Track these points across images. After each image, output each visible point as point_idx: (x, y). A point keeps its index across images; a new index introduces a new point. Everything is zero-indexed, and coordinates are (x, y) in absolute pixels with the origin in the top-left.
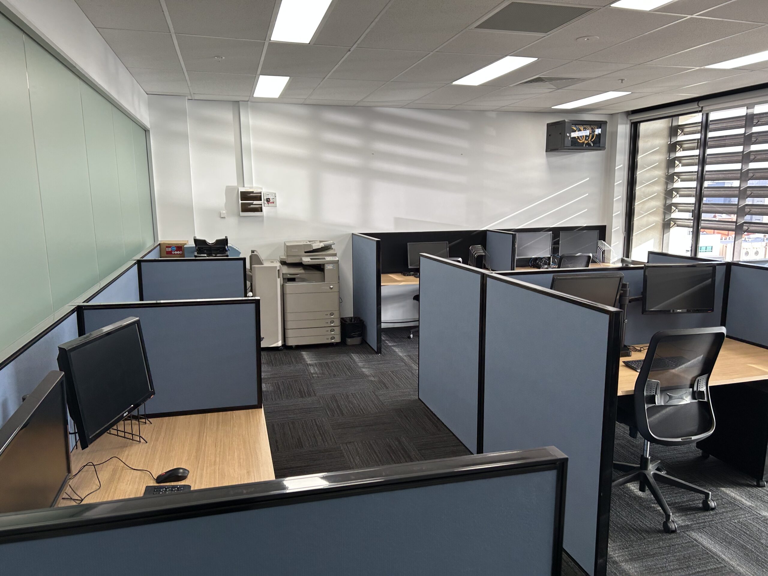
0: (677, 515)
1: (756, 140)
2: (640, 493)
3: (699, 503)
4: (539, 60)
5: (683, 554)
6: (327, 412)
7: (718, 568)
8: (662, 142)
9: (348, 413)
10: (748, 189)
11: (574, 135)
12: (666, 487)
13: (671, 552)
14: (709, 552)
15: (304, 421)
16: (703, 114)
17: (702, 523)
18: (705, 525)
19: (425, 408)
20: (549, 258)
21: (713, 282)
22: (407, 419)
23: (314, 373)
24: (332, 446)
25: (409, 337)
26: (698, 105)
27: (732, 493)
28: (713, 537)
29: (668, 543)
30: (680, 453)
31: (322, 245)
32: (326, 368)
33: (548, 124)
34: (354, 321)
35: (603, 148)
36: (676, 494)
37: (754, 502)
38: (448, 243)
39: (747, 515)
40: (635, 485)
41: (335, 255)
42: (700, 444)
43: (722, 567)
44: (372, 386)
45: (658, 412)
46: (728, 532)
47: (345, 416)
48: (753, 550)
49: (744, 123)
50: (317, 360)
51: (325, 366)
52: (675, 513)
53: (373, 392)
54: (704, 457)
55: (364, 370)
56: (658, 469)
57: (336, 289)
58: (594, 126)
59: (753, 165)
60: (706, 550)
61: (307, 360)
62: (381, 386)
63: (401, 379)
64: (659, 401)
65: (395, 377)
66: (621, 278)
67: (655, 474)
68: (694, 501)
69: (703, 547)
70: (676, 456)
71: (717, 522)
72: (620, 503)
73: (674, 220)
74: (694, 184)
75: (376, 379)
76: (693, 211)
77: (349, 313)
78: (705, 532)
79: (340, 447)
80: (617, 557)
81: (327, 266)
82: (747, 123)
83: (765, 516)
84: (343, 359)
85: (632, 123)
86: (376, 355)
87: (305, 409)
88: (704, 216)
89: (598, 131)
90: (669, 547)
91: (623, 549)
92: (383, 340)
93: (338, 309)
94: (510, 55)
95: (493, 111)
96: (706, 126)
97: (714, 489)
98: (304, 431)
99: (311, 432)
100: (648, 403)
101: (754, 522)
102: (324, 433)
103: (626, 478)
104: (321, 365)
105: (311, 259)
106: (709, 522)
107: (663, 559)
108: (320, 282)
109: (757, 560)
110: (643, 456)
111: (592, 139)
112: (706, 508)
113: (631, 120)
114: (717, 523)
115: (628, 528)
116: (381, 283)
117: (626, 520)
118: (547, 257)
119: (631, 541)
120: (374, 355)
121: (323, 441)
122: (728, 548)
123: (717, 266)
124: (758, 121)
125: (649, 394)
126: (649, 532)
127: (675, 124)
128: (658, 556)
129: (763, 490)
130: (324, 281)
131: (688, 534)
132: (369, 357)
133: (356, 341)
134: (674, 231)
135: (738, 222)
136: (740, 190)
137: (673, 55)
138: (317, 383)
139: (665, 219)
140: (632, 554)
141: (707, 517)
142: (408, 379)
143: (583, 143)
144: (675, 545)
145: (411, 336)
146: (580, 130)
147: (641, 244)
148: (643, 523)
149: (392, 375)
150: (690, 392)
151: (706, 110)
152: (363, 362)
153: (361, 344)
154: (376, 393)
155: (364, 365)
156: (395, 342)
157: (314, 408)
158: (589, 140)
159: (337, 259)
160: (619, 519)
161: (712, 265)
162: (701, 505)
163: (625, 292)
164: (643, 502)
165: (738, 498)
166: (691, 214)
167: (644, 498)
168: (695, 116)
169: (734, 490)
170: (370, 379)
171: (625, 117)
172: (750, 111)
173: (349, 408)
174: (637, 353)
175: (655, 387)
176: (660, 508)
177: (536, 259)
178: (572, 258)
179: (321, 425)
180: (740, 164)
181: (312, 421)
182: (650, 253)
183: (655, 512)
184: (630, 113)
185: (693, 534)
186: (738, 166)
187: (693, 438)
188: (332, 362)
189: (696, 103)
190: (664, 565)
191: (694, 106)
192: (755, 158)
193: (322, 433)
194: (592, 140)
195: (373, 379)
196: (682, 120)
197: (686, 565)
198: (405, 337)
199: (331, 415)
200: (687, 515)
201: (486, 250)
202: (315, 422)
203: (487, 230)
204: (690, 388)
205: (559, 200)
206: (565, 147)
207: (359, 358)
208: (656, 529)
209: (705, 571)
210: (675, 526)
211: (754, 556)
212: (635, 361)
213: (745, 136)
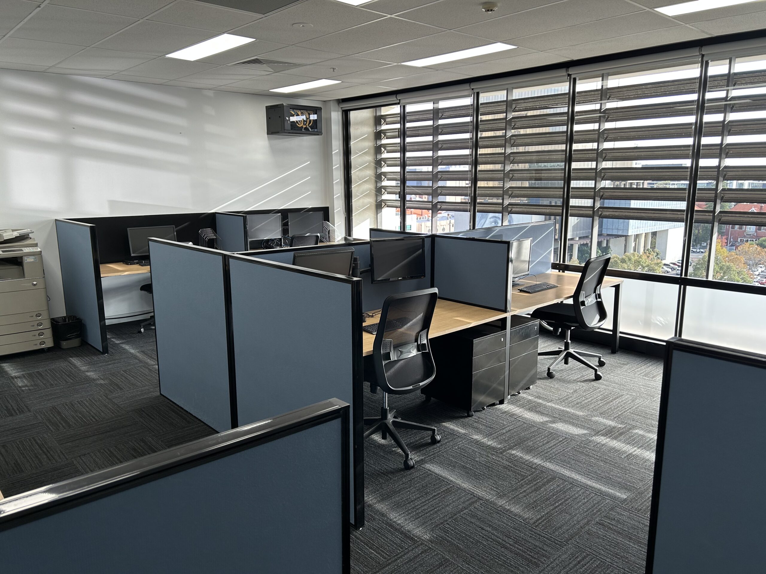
0: (413, 453)
1: (442, 131)
2: (383, 441)
3: (428, 439)
4: (256, 41)
5: (421, 484)
6: (48, 427)
7: (448, 489)
8: (368, 130)
9: (77, 424)
10: (439, 174)
11: (293, 119)
12: (402, 431)
13: (413, 484)
14: (440, 477)
15: (19, 442)
16: (401, 106)
17: (432, 455)
18: (435, 456)
19: (169, 403)
20: (280, 239)
21: (423, 251)
22: (151, 417)
23: (23, 387)
24: (62, 463)
25: (140, 332)
26: (397, 98)
27: (450, 425)
28: (442, 465)
29: (409, 478)
30: (409, 401)
31: (16, 234)
32: (38, 378)
33: (266, 107)
34: (69, 321)
35: (319, 133)
36: (410, 435)
37: (467, 430)
38: (174, 227)
39: (463, 441)
40: (378, 435)
41: (36, 245)
42: (424, 390)
43: (451, 487)
44: (102, 390)
45: (393, 366)
46: (452, 458)
47: (73, 427)
48: (471, 468)
49: (432, 116)
50: (24, 371)
51: (37, 376)
52: (412, 451)
53: (104, 396)
54: (428, 400)
55: (88, 374)
56: (395, 417)
57: (41, 286)
58: (311, 112)
59: (441, 153)
60: (438, 476)
61: (10, 372)
62: (114, 388)
63: (137, 378)
64: (393, 357)
65: (129, 376)
66: (352, 253)
67: (393, 422)
68: (424, 438)
69: (435, 474)
70: (407, 403)
71: (443, 451)
72: (368, 453)
73: (384, 201)
74: (398, 169)
75: (106, 382)
76: (399, 193)
77: (61, 312)
78: (436, 462)
79: (73, 462)
80: (371, 500)
81: (26, 259)
82: (435, 116)
83: (476, 439)
84: (60, 365)
85: (343, 111)
86: (102, 356)
87: (18, 428)
88: (408, 197)
89: (313, 117)
90: (410, 481)
91: (375, 492)
92: (109, 338)
93: (46, 308)
94: (228, 32)
95: (209, 89)
96: (403, 117)
97: (438, 425)
98: (21, 453)
99: (31, 452)
100: (384, 360)
101: (469, 445)
102: (49, 450)
103: (370, 430)
104: (30, 376)
105: (3, 251)
106: (437, 453)
107: (407, 492)
108: (19, 278)
109: (476, 475)
110: (383, 407)
111: (309, 123)
112: (434, 441)
113: (342, 108)
114: (443, 453)
115: (377, 473)
116: (101, 275)
117: (374, 467)
118: (278, 239)
119: (380, 484)
120: (99, 357)
121: (49, 459)
122: (454, 470)
123: (425, 239)
124: (442, 115)
125: (385, 352)
126: (394, 472)
127: (378, 114)
128: (403, 491)
129: (472, 419)
130: (24, 278)
131: (423, 466)
132: (93, 359)
133: (75, 342)
134: (386, 211)
135: (433, 201)
136: (433, 174)
137: (376, 50)
138: (29, 396)
139: (377, 200)
140: (383, 494)
141: (436, 449)
142: (145, 376)
143: (302, 127)
144: (415, 478)
145: (142, 330)
146: (298, 115)
147: (359, 224)
148: (388, 466)
149: (125, 374)
150: (415, 346)
151: (403, 103)
152: (87, 366)
153: (80, 346)
154: (109, 397)
155: (88, 368)
156: (124, 339)
157: (31, 425)
158: (307, 125)
159: (39, 250)
160: (369, 468)
161: (421, 237)
162: (430, 441)
163: (356, 265)
164: (386, 448)
165: (456, 429)
166: (398, 195)
167: (386, 445)
168: (394, 108)
169: (452, 423)
170: (99, 382)
171: (337, 105)
172: (436, 106)
173: (77, 418)
174: (370, 318)
175: (389, 345)
176: (400, 450)
177: (268, 241)
178: (302, 239)
179: (43, 443)
180: (432, 152)
181: (30, 440)
182: (371, 230)
183: (396, 455)
184: (341, 101)
185: (427, 465)
186: (429, 154)
187: (421, 384)
188: (46, 370)
189: (395, 96)
190: (408, 497)
191: (392, 99)
192: (442, 147)
193: (45, 451)
194: (310, 125)
195: (102, 382)
196: (385, 111)
197: (424, 492)
198: (135, 332)
199: (54, 429)
200: (420, 451)
201: (216, 233)
202: (35, 440)
203: (216, 213)
204: (415, 342)
205: (284, 183)
206: (286, 131)
207: (81, 362)
208: (398, 469)
209: (439, 494)
210: (413, 462)
211: (472, 472)
212: (370, 326)
213: (433, 127)
